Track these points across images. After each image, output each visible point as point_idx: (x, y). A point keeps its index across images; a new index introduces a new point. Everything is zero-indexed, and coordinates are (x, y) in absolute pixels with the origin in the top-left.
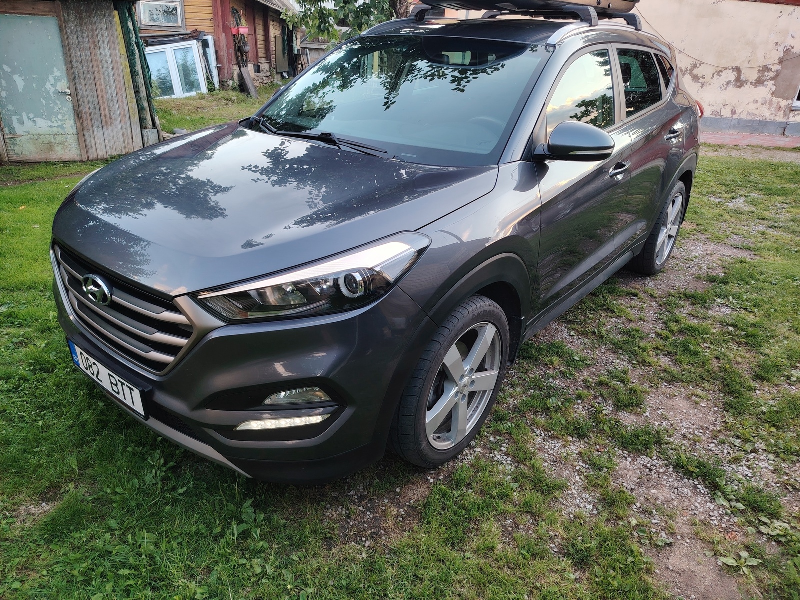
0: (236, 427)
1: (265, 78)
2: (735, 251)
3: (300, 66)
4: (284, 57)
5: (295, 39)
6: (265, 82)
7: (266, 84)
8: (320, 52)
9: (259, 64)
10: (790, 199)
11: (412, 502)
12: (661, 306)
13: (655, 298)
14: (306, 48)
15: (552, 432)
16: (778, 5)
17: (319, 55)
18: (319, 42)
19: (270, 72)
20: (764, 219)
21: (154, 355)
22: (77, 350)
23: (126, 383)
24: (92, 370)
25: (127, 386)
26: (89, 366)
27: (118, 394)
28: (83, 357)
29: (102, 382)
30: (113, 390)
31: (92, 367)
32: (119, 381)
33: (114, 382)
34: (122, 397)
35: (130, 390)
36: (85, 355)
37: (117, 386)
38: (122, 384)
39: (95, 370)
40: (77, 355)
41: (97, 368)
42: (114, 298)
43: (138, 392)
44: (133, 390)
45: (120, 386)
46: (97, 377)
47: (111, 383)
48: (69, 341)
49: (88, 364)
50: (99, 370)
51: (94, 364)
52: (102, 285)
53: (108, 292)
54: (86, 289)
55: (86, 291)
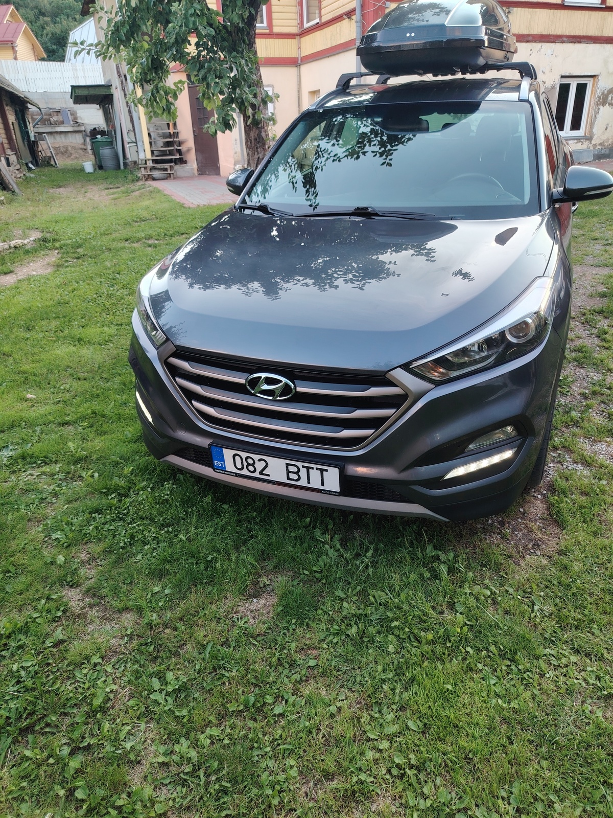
0: (443, 476)
1: (17, 172)
2: (597, 269)
3: (40, 153)
4: (25, 146)
5: (28, 123)
6: (19, 176)
7: (20, 178)
8: (55, 135)
9: (8, 156)
10: (603, 219)
11: (539, 515)
12: (583, 323)
13: (574, 318)
14: (44, 133)
15: (593, 438)
16: (527, 44)
17: (55, 139)
18: (51, 124)
19: (18, 163)
20: (596, 239)
21: (347, 433)
22: (228, 454)
23: (315, 466)
24: (251, 468)
25: (317, 469)
26: (248, 465)
27: (298, 480)
28: (238, 459)
29: (269, 475)
30: (288, 478)
31: (253, 465)
32: (303, 467)
33: (295, 469)
34: (303, 482)
35: (322, 471)
36: (244, 455)
37: (297, 473)
38: (308, 469)
39: (260, 466)
40: (222, 460)
41: (264, 464)
42: (299, 389)
43: (337, 470)
44: (326, 470)
45: (303, 472)
46: (261, 473)
47: (288, 472)
48: (212, 447)
49: (245, 464)
50: (267, 464)
51: (260, 460)
52: (284, 380)
53: (292, 386)
54: (253, 390)
55: (253, 392)
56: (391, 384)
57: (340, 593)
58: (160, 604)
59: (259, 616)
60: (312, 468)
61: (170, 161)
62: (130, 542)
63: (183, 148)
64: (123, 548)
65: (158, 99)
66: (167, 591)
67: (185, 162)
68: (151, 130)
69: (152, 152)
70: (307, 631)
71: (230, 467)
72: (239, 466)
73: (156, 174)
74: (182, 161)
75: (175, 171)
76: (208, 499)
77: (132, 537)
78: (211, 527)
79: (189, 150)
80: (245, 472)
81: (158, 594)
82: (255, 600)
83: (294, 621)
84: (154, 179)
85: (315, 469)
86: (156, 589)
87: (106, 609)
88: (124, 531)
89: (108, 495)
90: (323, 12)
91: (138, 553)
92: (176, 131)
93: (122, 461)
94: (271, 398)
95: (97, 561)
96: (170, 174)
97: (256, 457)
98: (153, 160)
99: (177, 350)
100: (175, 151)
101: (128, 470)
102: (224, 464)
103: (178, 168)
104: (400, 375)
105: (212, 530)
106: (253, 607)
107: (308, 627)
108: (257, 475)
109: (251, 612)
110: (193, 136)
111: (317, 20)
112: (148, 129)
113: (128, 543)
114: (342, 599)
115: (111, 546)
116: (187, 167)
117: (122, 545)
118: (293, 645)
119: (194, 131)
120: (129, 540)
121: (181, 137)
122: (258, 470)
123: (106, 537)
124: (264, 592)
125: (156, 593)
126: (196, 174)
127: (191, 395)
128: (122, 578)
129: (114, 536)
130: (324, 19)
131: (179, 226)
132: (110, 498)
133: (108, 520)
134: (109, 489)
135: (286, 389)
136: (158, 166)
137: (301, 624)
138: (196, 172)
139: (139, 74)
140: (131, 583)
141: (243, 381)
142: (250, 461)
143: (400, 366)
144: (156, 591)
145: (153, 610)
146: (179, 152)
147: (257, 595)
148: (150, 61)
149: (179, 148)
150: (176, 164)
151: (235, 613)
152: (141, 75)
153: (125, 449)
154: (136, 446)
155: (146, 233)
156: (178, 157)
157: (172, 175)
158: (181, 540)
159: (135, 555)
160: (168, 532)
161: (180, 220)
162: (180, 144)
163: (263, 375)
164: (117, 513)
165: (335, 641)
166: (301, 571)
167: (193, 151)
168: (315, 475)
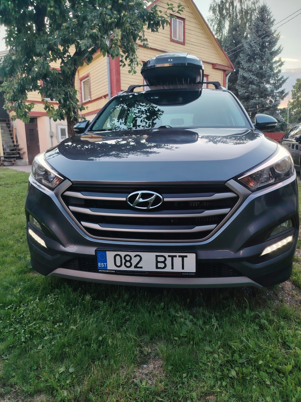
0: (261, 253)
21: (198, 229)
22: (110, 255)
23: (178, 254)
24: (128, 264)
25: (179, 256)
26: (126, 261)
27: (164, 268)
28: (118, 258)
29: (141, 268)
30: (157, 267)
31: (130, 261)
32: (169, 256)
33: (162, 259)
34: (168, 269)
35: (183, 257)
36: (123, 254)
37: (164, 262)
38: (172, 257)
39: (135, 261)
40: (105, 261)
41: (138, 258)
42: (166, 200)
43: (194, 255)
44: (186, 256)
45: (169, 260)
46: (136, 267)
47: (157, 262)
48: (98, 252)
49: (124, 261)
50: (141, 258)
51: (135, 256)
52: (156, 194)
53: (161, 197)
54: (132, 204)
55: (132, 205)
56: (228, 190)
57: (208, 348)
58: (68, 382)
59: (153, 377)
60: (176, 256)
61: (14, 157)
62: (30, 337)
63: (21, 152)
64: (24, 342)
65: (21, 107)
66: (71, 370)
67: (22, 159)
68: (4, 143)
69: (4, 153)
70: (197, 381)
71: (111, 266)
72: (118, 263)
73: (6, 163)
74: (20, 158)
75: (17, 162)
76: (88, 297)
77: (31, 333)
78: (94, 317)
79: (24, 153)
80: (123, 268)
81: (63, 374)
82: (145, 366)
83: (184, 375)
84: (4, 166)
85: (178, 256)
86: (62, 370)
87: (18, 395)
88: (23, 331)
89: (4, 308)
90: (92, 96)
91: (38, 344)
92: (17, 144)
93: (11, 286)
94: (146, 208)
95: (2, 356)
96: (14, 163)
97: (132, 254)
98: (4, 157)
99: (73, 184)
100: (17, 153)
101: (16, 291)
102: (106, 265)
103: (18, 161)
104: (233, 184)
105: (95, 320)
106: (146, 371)
107: (196, 378)
108: (132, 269)
109: (146, 375)
110: (27, 146)
111: (90, 99)
112: (2, 143)
113: (29, 338)
114: (212, 353)
115: (13, 343)
116: (23, 161)
117: (23, 340)
118: (194, 394)
119: (27, 144)
120: (29, 335)
121: (20, 147)
122: (134, 264)
123: (7, 337)
124: (149, 359)
125: (61, 373)
126: (28, 164)
127: (81, 217)
128: (28, 366)
129: (15, 335)
130: (93, 99)
131: (24, 179)
132: (7, 309)
133: (8, 324)
134: (5, 303)
135: (157, 200)
136: (7, 160)
137: (191, 376)
138: (28, 163)
139: (10, 97)
140: (37, 369)
141: (124, 199)
142: (128, 258)
143: (232, 178)
144: (62, 371)
145: (62, 388)
146: (19, 153)
147: (145, 362)
148: (19, 87)
149: (19, 152)
150: (17, 159)
151: (134, 378)
152: (11, 97)
153: (13, 278)
154: (20, 276)
155: (5, 182)
156: (18, 156)
157: (15, 164)
158: (72, 330)
159: (36, 346)
160: (59, 326)
161: (24, 177)
162: (19, 150)
163: (140, 192)
164: (15, 318)
165: (224, 384)
166: (172, 338)
167: (27, 154)
168: (178, 261)
